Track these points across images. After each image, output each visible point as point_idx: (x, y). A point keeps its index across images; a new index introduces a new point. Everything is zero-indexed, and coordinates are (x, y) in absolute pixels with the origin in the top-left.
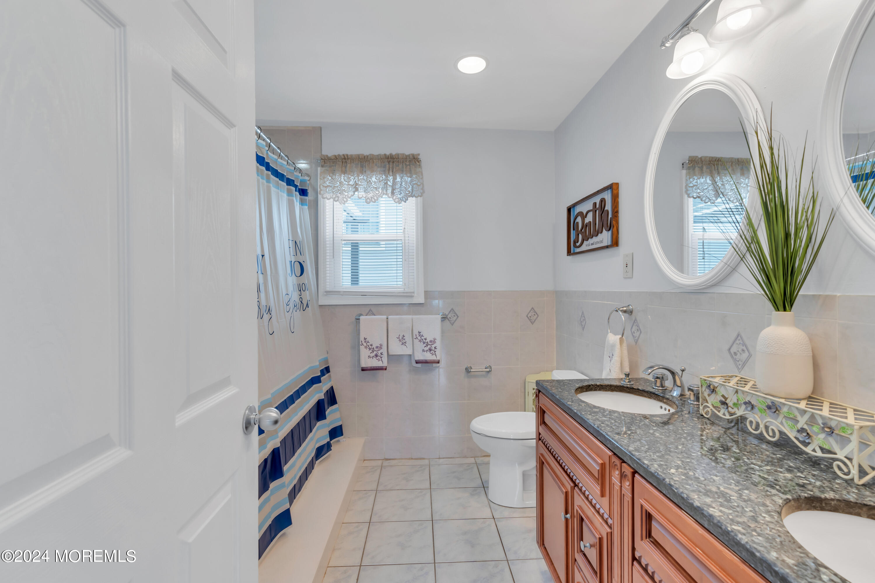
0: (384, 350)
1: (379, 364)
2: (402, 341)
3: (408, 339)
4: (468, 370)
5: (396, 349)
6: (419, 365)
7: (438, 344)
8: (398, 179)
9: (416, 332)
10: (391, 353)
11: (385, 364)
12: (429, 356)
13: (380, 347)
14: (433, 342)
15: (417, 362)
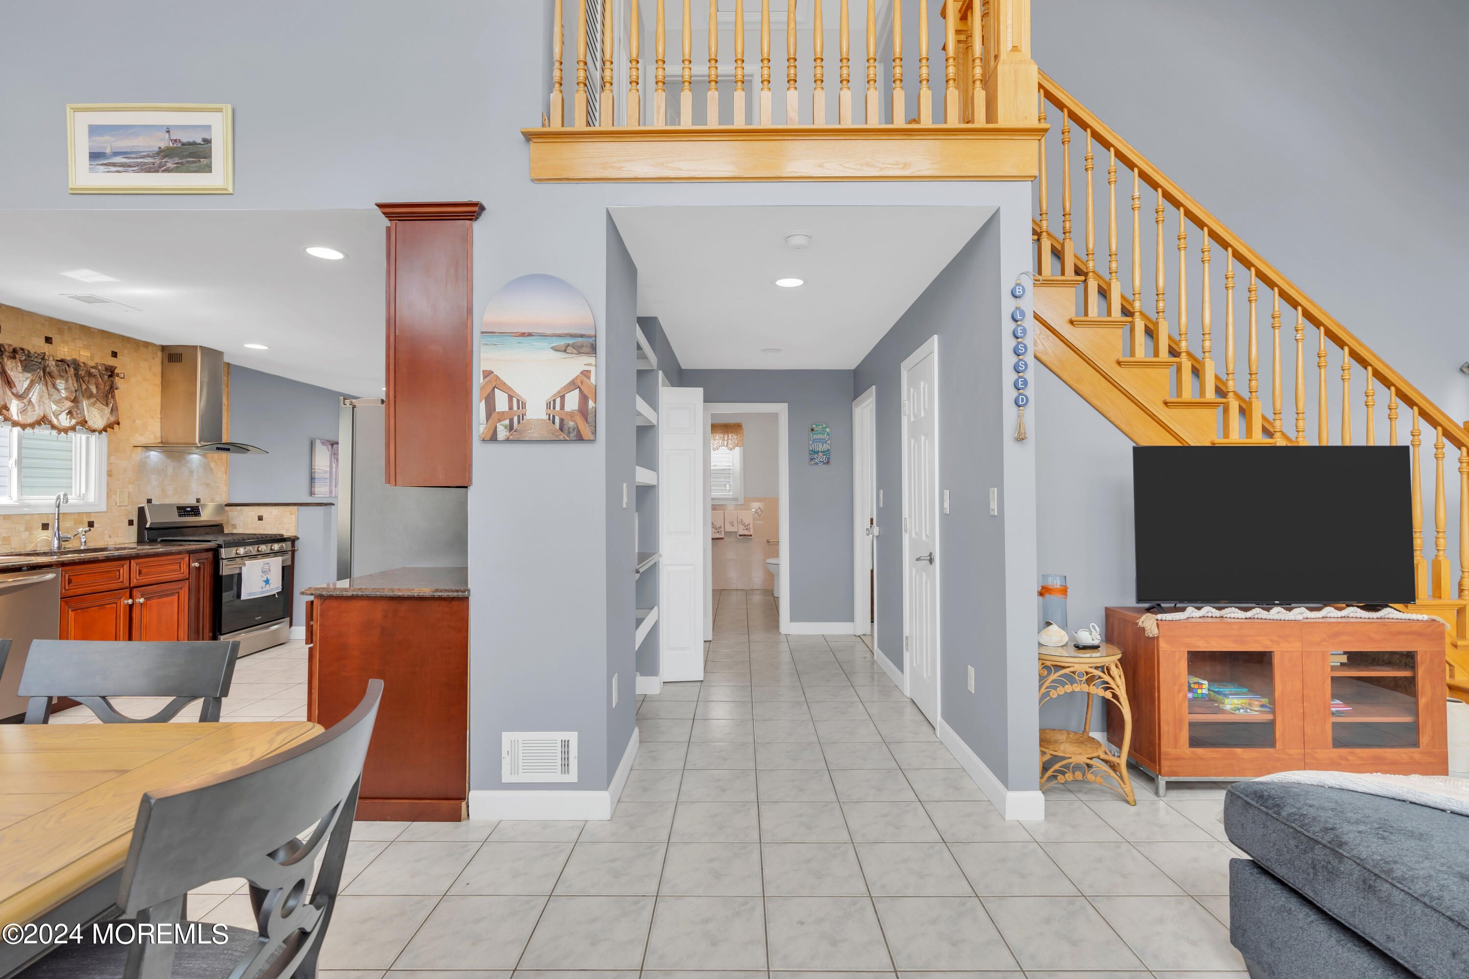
0: (722, 529)
1: (720, 536)
2: (732, 524)
3: (735, 523)
4: (768, 542)
5: (729, 529)
6: (741, 537)
7: (751, 526)
8: (730, 437)
9: (739, 520)
10: (726, 531)
11: (723, 536)
12: (746, 533)
13: (720, 527)
14: (749, 525)
15: (740, 536)
